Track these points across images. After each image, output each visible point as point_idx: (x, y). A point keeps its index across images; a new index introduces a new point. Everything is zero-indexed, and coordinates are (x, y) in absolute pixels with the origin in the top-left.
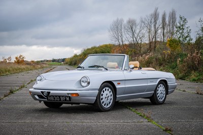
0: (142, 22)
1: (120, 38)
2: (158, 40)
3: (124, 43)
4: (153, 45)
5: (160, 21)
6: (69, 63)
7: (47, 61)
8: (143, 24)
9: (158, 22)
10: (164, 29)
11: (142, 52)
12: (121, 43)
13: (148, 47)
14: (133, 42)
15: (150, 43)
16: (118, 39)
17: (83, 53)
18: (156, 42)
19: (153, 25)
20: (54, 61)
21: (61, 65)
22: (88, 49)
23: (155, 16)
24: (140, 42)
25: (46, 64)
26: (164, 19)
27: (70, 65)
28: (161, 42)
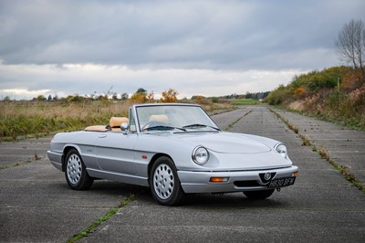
1: (356, 56)
6: (270, 101)
7: (237, 97)
12: (359, 65)
16: (354, 58)
17: (294, 83)
20: (249, 96)
21: (255, 104)
22: (301, 77)
27: (271, 104)
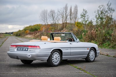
0: (59, 11)
1: (46, 21)
2: (68, 22)
3: (48, 24)
4: (65, 25)
5: (69, 11)
6: (16, 35)
7: (2, 33)
8: (59, 13)
9: (67, 12)
10: (71, 16)
11: (58, 29)
12: (46, 24)
13: (62, 25)
14: (53, 23)
15: (63, 24)
17: (24, 29)
18: (66, 23)
19: (65, 14)
20: (6, 33)
21: (11, 36)
22: (27, 27)
23: (66, 8)
24: (57, 23)
25: (2, 35)
26: (71, 10)
28: (69, 23)
